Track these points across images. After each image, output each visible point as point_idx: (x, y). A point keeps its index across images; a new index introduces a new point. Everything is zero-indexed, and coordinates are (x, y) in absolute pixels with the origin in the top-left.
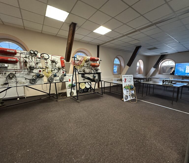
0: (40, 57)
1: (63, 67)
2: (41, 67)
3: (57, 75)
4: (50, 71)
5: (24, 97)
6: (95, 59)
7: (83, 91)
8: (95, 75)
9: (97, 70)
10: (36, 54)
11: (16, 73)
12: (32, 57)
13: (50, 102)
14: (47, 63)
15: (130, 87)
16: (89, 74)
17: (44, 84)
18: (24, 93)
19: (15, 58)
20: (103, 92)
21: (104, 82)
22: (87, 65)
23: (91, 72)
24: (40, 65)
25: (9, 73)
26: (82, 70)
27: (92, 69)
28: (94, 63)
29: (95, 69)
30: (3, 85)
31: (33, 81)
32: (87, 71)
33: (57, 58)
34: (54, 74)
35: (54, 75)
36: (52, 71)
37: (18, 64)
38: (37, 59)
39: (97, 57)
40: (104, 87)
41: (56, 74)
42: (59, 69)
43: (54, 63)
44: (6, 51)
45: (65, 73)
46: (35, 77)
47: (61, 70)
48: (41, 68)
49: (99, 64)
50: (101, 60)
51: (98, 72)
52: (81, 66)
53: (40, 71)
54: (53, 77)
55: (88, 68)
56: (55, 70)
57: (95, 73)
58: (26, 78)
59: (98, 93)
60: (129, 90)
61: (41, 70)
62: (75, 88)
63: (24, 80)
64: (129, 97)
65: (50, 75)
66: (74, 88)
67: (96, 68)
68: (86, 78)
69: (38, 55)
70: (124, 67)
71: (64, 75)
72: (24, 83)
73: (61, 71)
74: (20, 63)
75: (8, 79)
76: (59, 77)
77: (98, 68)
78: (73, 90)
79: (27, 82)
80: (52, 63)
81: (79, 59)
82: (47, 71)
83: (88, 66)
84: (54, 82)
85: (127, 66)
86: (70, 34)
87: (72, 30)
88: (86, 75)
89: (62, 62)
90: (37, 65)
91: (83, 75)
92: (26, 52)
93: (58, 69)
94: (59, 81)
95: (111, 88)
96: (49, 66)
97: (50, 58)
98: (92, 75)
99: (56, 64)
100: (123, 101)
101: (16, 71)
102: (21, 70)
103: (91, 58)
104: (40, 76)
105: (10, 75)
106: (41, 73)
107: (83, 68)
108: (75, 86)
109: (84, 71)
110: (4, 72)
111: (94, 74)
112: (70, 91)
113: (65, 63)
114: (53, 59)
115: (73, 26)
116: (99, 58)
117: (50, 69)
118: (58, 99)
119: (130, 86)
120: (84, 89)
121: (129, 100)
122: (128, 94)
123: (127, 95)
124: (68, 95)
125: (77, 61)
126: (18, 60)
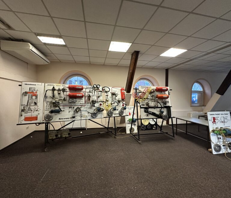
0: (101, 90)
1: (123, 100)
2: (102, 100)
3: (117, 108)
4: (110, 104)
5: (85, 128)
6: (163, 88)
7: (145, 128)
8: (163, 110)
9: (165, 103)
10: (98, 88)
11: (81, 107)
12: (95, 91)
13: (108, 138)
14: (107, 96)
15: (224, 132)
16: (154, 108)
17: (104, 117)
18: (85, 125)
19: (81, 94)
20: (175, 131)
21: (177, 118)
22: (152, 96)
23: (157, 106)
24: (101, 98)
25: (77, 107)
26: (145, 104)
27: (158, 102)
28: (162, 94)
29: (162, 102)
30: (72, 118)
31: (94, 115)
32: (151, 104)
33: (117, 90)
34: (114, 107)
35: (113, 109)
36: (112, 104)
37: (83, 98)
38: (99, 92)
39: (166, 86)
40: (177, 124)
41: (115, 107)
42: (119, 102)
43: (114, 96)
44: (76, 88)
45: (125, 107)
46: (96, 111)
47: (121, 102)
48: (102, 102)
49: (169, 95)
50: (171, 90)
51: (166, 105)
52: (144, 99)
53: (101, 105)
54: (112, 110)
55: (153, 100)
56: (115, 103)
57: (163, 106)
58: (89, 112)
59: (167, 133)
60: (223, 136)
61: (102, 103)
62: (136, 124)
63: (86, 114)
64: (222, 147)
65: (110, 108)
66: (134, 123)
67: (163, 100)
68: (150, 114)
69: (99, 89)
70: (212, 96)
71: (124, 108)
72: (86, 116)
73: (121, 104)
74: (85, 97)
75: (75, 112)
76: (118, 111)
77: (167, 100)
78: (133, 126)
79: (89, 116)
80: (112, 95)
81: (142, 90)
82: (107, 104)
83: (154, 98)
84: (113, 116)
85: (217, 94)
86: (132, 63)
87: (134, 59)
88: (150, 110)
89: (122, 94)
90: (98, 98)
91: (146, 110)
92: (90, 86)
93: (117, 102)
94: (118, 115)
95: (188, 126)
96: (109, 99)
97: (111, 91)
98: (159, 109)
99: (116, 96)
100: (211, 152)
101: (81, 106)
102: (85, 105)
103: (157, 88)
104: (100, 110)
105: (77, 109)
106: (102, 107)
107: (147, 100)
108: (136, 121)
109: (147, 104)
110: (73, 106)
111: (161, 108)
112: (130, 127)
113: (125, 95)
114: (113, 92)
115: (135, 55)
116: (168, 88)
117: (110, 102)
118: (116, 135)
119: (224, 130)
120: (147, 125)
121: (224, 154)
122: (221, 143)
123: (218, 143)
124: (128, 132)
125: (140, 92)
126: (84, 95)
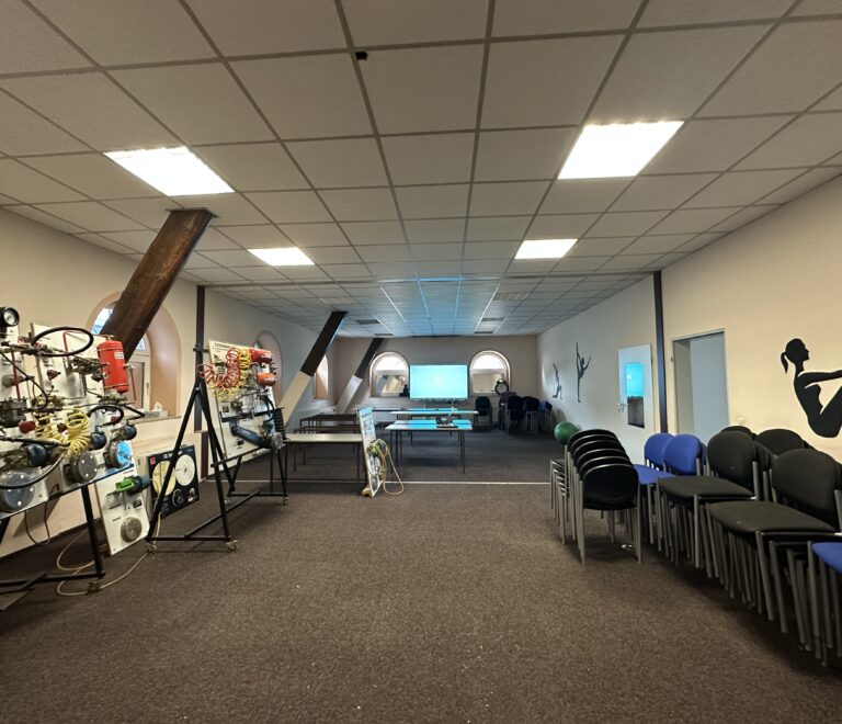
1: (121, 394)
10: (3, 328)
14: (53, 375)
17: (51, 499)
59: (258, 494)
62: (140, 498)
69: (8, 332)
71: (126, 434)
76: (102, 450)
85: (304, 374)
89: (119, 369)
96: (59, 395)
109: (237, 407)
118: (102, 577)
124: (116, 545)
